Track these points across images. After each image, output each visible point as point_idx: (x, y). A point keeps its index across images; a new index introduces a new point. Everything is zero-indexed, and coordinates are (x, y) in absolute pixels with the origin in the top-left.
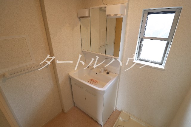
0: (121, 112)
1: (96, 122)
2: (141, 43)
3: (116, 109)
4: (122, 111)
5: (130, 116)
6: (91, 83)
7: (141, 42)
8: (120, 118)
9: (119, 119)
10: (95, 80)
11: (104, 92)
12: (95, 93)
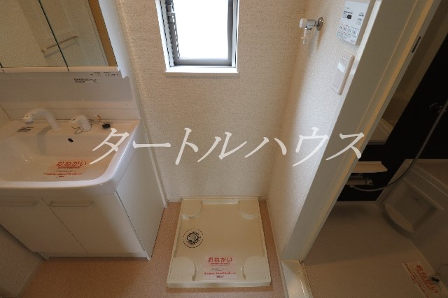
0: (181, 203)
1: (131, 259)
2: (167, 11)
3: (169, 204)
4: (181, 199)
5: (201, 203)
6: (61, 176)
7: (167, 7)
8: (184, 218)
9: (182, 220)
10: (72, 160)
11: (110, 183)
12: (83, 198)
